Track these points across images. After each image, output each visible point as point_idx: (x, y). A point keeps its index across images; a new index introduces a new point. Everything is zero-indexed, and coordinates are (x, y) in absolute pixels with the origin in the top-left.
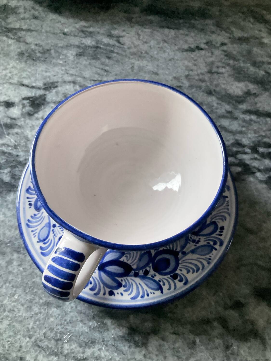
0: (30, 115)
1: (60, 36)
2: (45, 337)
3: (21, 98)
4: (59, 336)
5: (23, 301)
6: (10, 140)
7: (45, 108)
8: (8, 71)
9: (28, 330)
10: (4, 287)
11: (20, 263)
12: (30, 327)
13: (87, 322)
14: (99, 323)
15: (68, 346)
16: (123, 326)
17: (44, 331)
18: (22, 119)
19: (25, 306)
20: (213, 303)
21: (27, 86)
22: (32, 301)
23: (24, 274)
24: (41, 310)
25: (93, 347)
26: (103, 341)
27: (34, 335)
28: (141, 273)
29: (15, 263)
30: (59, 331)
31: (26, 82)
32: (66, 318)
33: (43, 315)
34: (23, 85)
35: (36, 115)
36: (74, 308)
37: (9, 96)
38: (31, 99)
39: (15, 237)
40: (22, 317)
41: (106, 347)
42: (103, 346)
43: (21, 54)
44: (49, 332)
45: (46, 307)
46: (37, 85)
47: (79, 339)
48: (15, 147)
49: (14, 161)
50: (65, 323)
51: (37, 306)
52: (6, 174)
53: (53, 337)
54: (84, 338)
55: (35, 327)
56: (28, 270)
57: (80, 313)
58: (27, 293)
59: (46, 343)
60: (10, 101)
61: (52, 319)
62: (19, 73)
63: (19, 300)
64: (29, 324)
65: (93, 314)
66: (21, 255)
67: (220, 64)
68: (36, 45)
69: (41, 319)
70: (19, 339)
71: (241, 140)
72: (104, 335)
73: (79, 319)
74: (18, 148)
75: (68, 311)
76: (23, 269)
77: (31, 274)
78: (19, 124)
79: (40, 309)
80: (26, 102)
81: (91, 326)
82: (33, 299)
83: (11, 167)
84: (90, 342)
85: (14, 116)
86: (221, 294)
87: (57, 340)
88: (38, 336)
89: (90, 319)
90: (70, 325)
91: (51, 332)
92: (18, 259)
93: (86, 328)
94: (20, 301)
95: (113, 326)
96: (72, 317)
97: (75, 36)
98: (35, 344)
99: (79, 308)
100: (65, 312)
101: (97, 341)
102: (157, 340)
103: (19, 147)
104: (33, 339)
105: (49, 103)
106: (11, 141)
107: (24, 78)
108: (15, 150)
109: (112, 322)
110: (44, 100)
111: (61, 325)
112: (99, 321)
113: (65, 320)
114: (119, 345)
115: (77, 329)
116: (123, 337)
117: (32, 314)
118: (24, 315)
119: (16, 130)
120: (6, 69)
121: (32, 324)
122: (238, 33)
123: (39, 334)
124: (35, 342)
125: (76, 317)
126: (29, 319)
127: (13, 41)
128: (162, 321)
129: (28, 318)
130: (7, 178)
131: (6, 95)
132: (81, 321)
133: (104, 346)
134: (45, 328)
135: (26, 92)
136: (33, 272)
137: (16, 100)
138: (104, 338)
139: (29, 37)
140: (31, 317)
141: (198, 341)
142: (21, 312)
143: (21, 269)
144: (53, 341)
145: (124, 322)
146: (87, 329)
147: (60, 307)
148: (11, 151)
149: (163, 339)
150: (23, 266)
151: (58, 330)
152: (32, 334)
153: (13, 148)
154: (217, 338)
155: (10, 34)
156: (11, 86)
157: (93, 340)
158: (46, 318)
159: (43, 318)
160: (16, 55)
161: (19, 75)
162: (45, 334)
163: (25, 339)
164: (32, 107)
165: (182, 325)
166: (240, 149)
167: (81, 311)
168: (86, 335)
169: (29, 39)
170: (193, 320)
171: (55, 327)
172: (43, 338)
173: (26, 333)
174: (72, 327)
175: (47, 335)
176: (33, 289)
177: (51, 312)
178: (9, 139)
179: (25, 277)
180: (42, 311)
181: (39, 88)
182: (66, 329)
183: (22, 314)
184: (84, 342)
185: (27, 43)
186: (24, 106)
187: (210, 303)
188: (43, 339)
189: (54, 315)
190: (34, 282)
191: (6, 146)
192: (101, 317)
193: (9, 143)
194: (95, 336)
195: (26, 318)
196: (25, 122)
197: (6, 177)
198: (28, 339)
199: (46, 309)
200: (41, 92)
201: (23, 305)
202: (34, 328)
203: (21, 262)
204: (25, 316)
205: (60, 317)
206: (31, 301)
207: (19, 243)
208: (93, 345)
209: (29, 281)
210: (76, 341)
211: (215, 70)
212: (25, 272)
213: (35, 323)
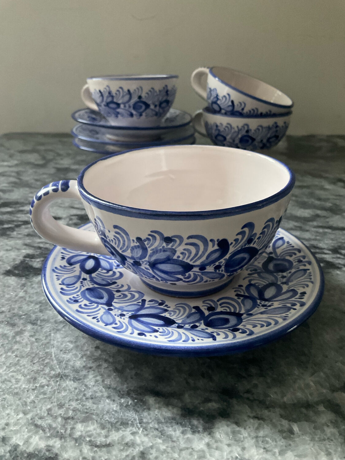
2: (48, 414)
4: (71, 413)
5: (26, 371)
10: (4, 356)
11: (33, 334)
12: (29, 400)
13: (117, 398)
14: (136, 401)
15: (84, 426)
16: (174, 406)
17: (49, 407)
19: (28, 377)
20: (312, 384)
22: (39, 372)
23: (36, 344)
24: (50, 382)
25: (124, 429)
26: (140, 423)
27: (33, 411)
29: (27, 334)
30: (72, 408)
32: (85, 392)
33: (52, 388)
36: (100, 381)
39: (33, 311)
40: (20, 389)
41: (144, 430)
42: (139, 429)
45: (58, 379)
47: (101, 419)
50: (84, 398)
51: (45, 378)
53: (61, 414)
54: (110, 418)
55: (36, 401)
56: (42, 340)
57: (108, 387)
58: (34, 364)
59: (49, 421)
60: (59, 216)
61: (63, 394)
63: (21, 370)
64: (29, 397)
65: (127, 390)
66: (36, 327)
69: (48, 392)
70: (8, 414)
72: (142, 416)
73: (106, 394)
75: (90, 385)
76: (36, 339)
77: (45, 345)
79: (49, 381)
81: (123, 403)
82: (42, 369)
84: (119, 423)
87: (66, 419)
88: (39, 412)
89: (123, 395)
90: (91, 401)
91: (59, 408)
92: (32, 330)
93: (115, 405)
94: (22, 372)
95: (157, 406)
96: (96, 392)
98: (31, 421)
99: (108, 382)
100: (86, 386)
101: (130, 422)
102: (228, 426)
104: (29, 416)
109: (155, 400)
111: (77, 400)
112: (136, 399)
113: (84, 395)
114: (165, 428)
115: (100, 406)
116: (173, 419)
117: (36, 387)
118: (24, 386)
123: (41, 410)
124: (31, 419)
125: (101, 391)
126: (29, 392)
128: (234, 401)
130: (37, 265)
132: (109, 397)
133: (141, 429)
134: (52, 403)
135: (76, 212)
136: (48, 343)
138: (142, 419)
140: (33, 390)
141: (296, 428)
142: (20, 384)
143: (33, 339)
144: (60, 419)
145: (175, 401)
146: (117, 406)
147: (79, 380)
149: (237, 424)
150: (36, 337)
151: (70, 407)
152: (29, 409)
154: (328, 426)
157: (124, 421)
158: (55, 392)
159: (50, 392)
163: (18, 415)
165: (267, 408)
167: (110, 385)
168: (112, 414)
171: (67, 402)
173: (21, 408)
174: (94, 403)
175: (53, 412)
176: (43, 360)
177: (64, 385)
179: (36, 347)
180: (52, 383)
182: (83, 406)
184: (109, 422)
186: (71, 219)
187: (308, 385)
188: (45, 417)
189: (67, 388)
190: (46, 353)
192: (141, 394)
194: (127, 416)
199: (57, 381)
201: (24, 375)
202: (34, 402)
203: (34, 332)
205: (77, 391)
206: (37, 372)
207: (37, 316)
208: (124, 427)
209: (40, 351)
210: (96, 421)
212: (37, 342)
213: (37, 396)
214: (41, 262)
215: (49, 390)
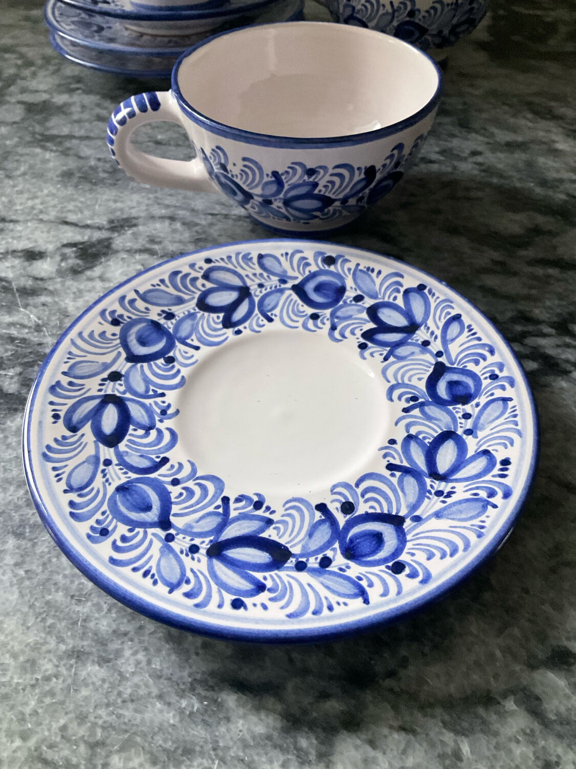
0: (75, 272)
1: (148, 146)
2: (63, 737)
3: (59, 245)
4: (100, 735)
5: (17, 648)
6: (28, 315)
7: (108, 260)
8: (37, 201)
9: (22, 719)
11: (19, 560)
12: (27, 710)
13: (174, 699)
14: (206, 703)
15: (123, 760)
16: (269, 711)
17: (62, 722)
18: (59, 280)
19: (21, 659)
20: (498, 653)
21: (75, 225)
22: (39, 646)
23: (27, 583)
24: (60, 669)
25: (188, 763)
26: (214, 749)
27: (37, 732)
28: (313, 563)
29: (8, 560)
30: (100, 722)
31: (72, 218)
32: (121, 689)
33: (64, 681)
34: (66, 223)
35: (88, 273)
36: (144, 664)
37: (36, 241)
38: (81, 246)
39: (15, 504)
40: (11, 686)
41: (222, 763)
42: (213, 763)
43: (67, 175)
44: (76, 723)
45: (73, 661)
46: (95, 223)
47: (150, 743)
48: (38, 328)
49: (31, 353)
50: (119, 701)
51: (50, 660)
52: (12, 377)
53: (83, 736)
54: (165, 741)
55: (40, 711)
56: (37, 575)
57: (157, 676)
58: (28, 628)
59: (66, 753)
60: (37, 249)
61: (84, 692)
62: (60, 203)
63: (8, 644)
64: (26, 704)
65: (190, 680)
66: (23, 542)
68: (99, 160)
69: (58, 690)
71: (530, 311)
72: (217, 734)
73: (155, 691)
74: (42, 331)
75: (127, 671)
76: (26, 572)
77: (44, 584)
78: (51, 288)
79: (57, 666)
80: (68, 251)
81: (184, 708)
82: (42, 641)
83: (21, 364)
84: (180, 751)
85: (43, 275)
86: (517, 632)
87: (93, 746)
88: (46, 733)
89: (183, 691)
90: (131, 706)
91: (79, 724)
92: (17, 551)
93: (171, 714)
94: (9, 647)
95: (241, 711)
96: (137, 686)
97: (178, 145)
98: (35, 754)
99: (156, 665)
100: (121, 674)
101: (198, 748)
102: (357, 747)
103: (46, 328)
104: (32, 743)
105: (117, 252)
106: (30, 317)
107: (70, 211)
108: (36, 334)
109: (237, 700)
110: (108, 247)
111: (108, 705)
112: (206, 698)
113: (120, 694)
114: (256, 758)
115: (148, 716)
116: (269, 738)
117: (37, 680)
118: (15, 681)
119: (43, 299)
120: (34, 197)
121: (33, 703)
122: (503, 136)
123: (49, 730)
124: (36, 750)
125: (147, 686)
126: (26, 692)
127: (53, 154)
128: (368, 697)
129: (24, 690)
130: (11, 386)
131: (28, 239)
132: (160, 697)
133: (217, 762)
134: (66, 713)
135: (71, 235)
136: (48, 580)
137: (50, 247)
138: (217, 742)
139: (85, 149)
140: (33, 686)
141: (466, 749)
142: (9, 674)
143: (22, 572)
144: (82, 748)
145: (270, 701)
146: (174, 716)
147: (108, 661)
148: (26, 336)
149: (372, 743)
150: (26, 567)
151: (97, 720)
152: (29, 729)
153: (32, 330)
154: (518, 742)
155: (48, 144)
156: (41, 225)
157: (189, 746)
158: (70, 690)
159: (62, 689)
160: (57, 176)
161: (59, 206)
162: (64, 728)
163: (12, 742)
164: (82, 259)
165: (422, 708)
166: (530, 328)
167: (161, 671)
168: (169, 733)
169: (86, 151)
170: (451, 696)
171: (91, 711)
172: (58, 739)
173: (15, 727)
174: (136, 711)
175: (70, 732)
176: (44, 620)
177: (83, 674)
178: (25, 314)
179: (28, 591)
180: (63, 671)
181: (99, 228)
182: (119, 716)
183: (12, 678)
184: (164, 750)
185: (80, 157)
186: (64, 258)
187: (491, 657)
188: (58, 743)
189: (90, 681)
190: (48, 603)
191: (18, 326)
192: (212, 688)
193: (26, 322)
194: (194, 735)
195: (20, 688)
196: (63, 285)
197: (10, 384)
198: (18, 743)
199: (72, 666)
200: (104, 234)
201: (15, 656)
202: (37, 713)
203: (22, 556)
204: (18, 683)
205: (106, 686)
206: (36, 647)
207: (22, 515)
208: (189, 759)
209: (36, 599)
210: (143, 749)
211: (461, 193)
212: (29, 579)
213: (40, 701)
214: (16, 378)
215: (60, 686)
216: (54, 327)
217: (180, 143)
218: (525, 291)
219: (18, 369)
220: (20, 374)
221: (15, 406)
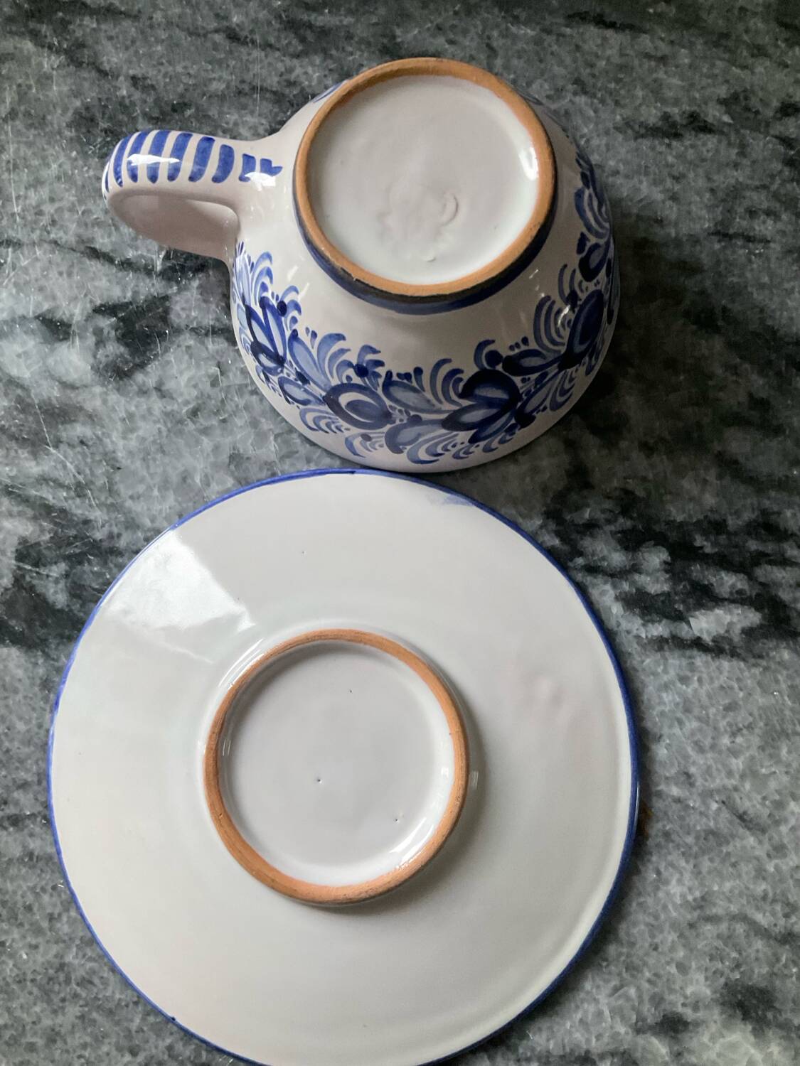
0: (120, 373)
1: (216, 47)
3: (89, 307)
6: (63, 462)
7: (166, 350)
8: (44, 192)
9: (129, 1035)
18: (98, 390)
21: (107, 258)
31: (103, 242)
34: (95, 254)
35: (139, 377)
37: (54, 298)
38: (122, 314)
43: (85, 124)
46: (142, 256)
48: (80, 490)
49: (75, 537)
52: (57, 581)
62: (81, 202)
67: (760, 200)
68: (134, 79)
71: (779, 513)
74: (85, 496)
78: (89, 407)
80: (106, 323)
83: (68, 558)
85: (73, 377)
86: (632, 992)
97: (267, 46)
103: (90, 490)
105: (177, 331)
106: (65, 467)
107: (97, 223)
108: (78, 501)
110: (164, 318)
119: (80, 430)
120: (37, 183)
121: (137, 1021)
127: (56, 60)
129: (127, 1006)
131: (41, 289)
137: (76, 312)
139: (109, 46)
148: (65, 505)
153: (72, 494)
155: (44, 29)
156: (57, 257)
160: (69, 126)
161: (81, 209)
162: (170, 1048)
164: (127, 345)
166: (770, 547)
169: (112, 57)
170: (548, 1052)
172: (166, 1057)
178: (58, 461)
181: (148, 271)
183: (113, 992)
185: (103, 73)
191: (51, 484)
193: (59, 474)
195: (123, 1004)
196: (105, 402)
197: (56, 592)
198: (128, 1058)
200: (156, 287)
204: (120, 1000)
211: (740, 223)
216: (101, 489)
217: (272, 40)
218: (780, 472)
219: (63, 566)
220: (67, 575)
221: (67, 632)
